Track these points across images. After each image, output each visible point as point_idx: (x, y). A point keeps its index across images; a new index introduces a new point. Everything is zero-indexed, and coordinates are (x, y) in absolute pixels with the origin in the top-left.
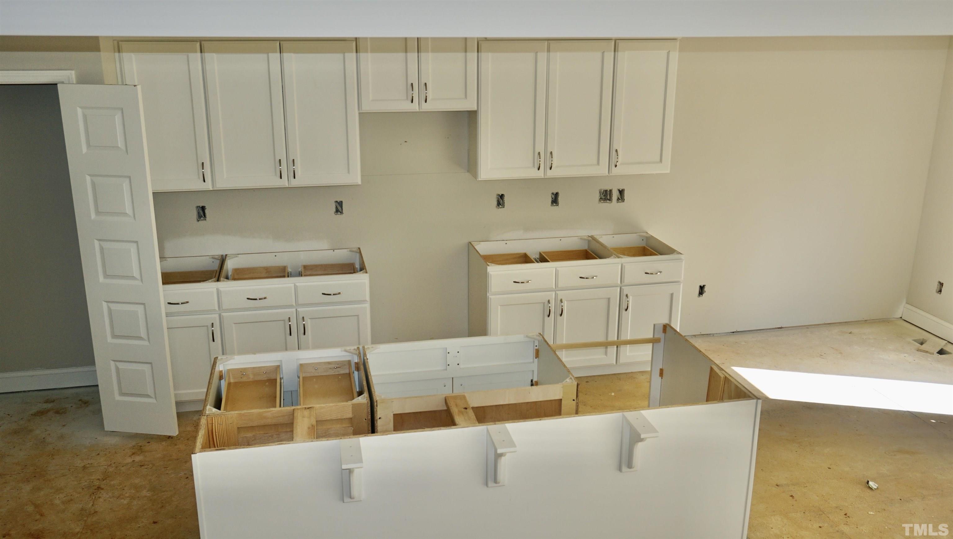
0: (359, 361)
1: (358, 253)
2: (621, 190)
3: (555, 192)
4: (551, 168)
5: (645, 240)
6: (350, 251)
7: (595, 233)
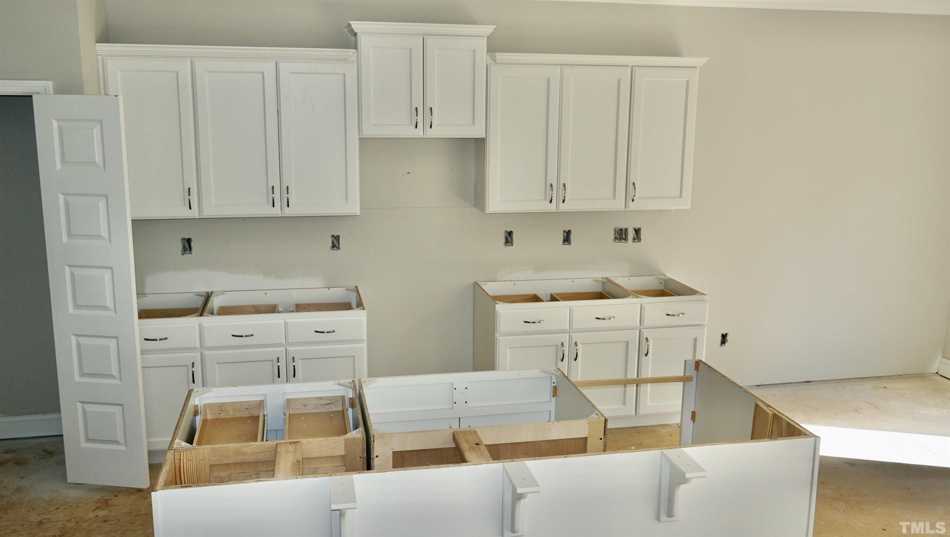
0: (354, 396)
1: (355, 291)
2: (637, 229)
3: (567, 230)
4: (564, 202)
5: (663, 284)
6: (347, 290)
7: (611, 275)
